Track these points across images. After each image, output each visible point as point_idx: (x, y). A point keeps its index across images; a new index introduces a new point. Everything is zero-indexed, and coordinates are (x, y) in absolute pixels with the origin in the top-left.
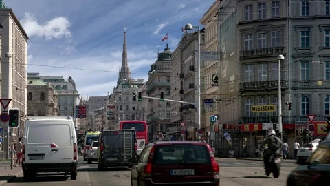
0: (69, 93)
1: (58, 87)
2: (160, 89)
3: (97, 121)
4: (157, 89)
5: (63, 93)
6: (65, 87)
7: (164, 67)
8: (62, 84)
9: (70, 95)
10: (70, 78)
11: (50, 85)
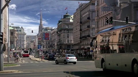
0: (22, 33)
1: (17, 31)
2: (64, 30)
3: (31, 45)
4: (63, 31)
5: (19, 33)
6: (20, 31)
7: (66, 21)
8: (19, 29)
9: (23, 34)
10: (22, 27)
11: (15, 29)
